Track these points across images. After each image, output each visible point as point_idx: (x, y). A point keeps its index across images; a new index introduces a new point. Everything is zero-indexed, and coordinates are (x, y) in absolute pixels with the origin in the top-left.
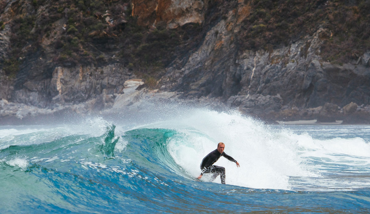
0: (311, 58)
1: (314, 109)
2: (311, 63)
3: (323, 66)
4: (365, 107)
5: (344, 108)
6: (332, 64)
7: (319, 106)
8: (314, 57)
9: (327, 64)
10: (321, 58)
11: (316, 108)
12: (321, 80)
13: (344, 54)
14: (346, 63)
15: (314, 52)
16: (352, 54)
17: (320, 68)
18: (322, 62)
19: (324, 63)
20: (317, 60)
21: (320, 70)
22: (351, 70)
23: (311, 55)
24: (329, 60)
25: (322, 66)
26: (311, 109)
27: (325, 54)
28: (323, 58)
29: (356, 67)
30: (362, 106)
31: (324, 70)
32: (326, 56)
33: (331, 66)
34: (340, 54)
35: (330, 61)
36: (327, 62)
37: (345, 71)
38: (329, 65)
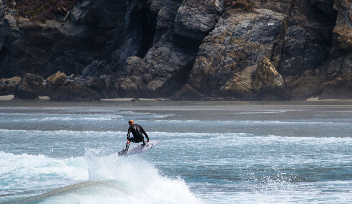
0: (3, 12)
1: (8, 79)
2: (3, 18)
3: (20, 23)
4: (76, 79)
5: (48, 78)
6: (31, 21)
7: (14, 76)
8: (8, 11)
9: (25, 21)
10: (18, 13)
11: (11, 79)
12: (16, 41)
13: (47, 7)
14: (50, 19)
15: (8, 4)
16: (58, 7)
17: (15, 26)
18: (18, 18)
19: (21, 19)
20: (12, 15)
21: (16, 28)
22: (56, 29)
23: (4, 8)
24: (27, 15)
25: (18, 23)
26: (4, 80)
27: (22, 8)
28: (19, 13)
29: (63, 25)
30: (71, 76)
31: (21, 28)
32: (24, 10)
33: (31, 24)
34: (42, 7)
35: (29, 17)
36: (25, 17)
37: (49, 30)
38: (28, 21)
